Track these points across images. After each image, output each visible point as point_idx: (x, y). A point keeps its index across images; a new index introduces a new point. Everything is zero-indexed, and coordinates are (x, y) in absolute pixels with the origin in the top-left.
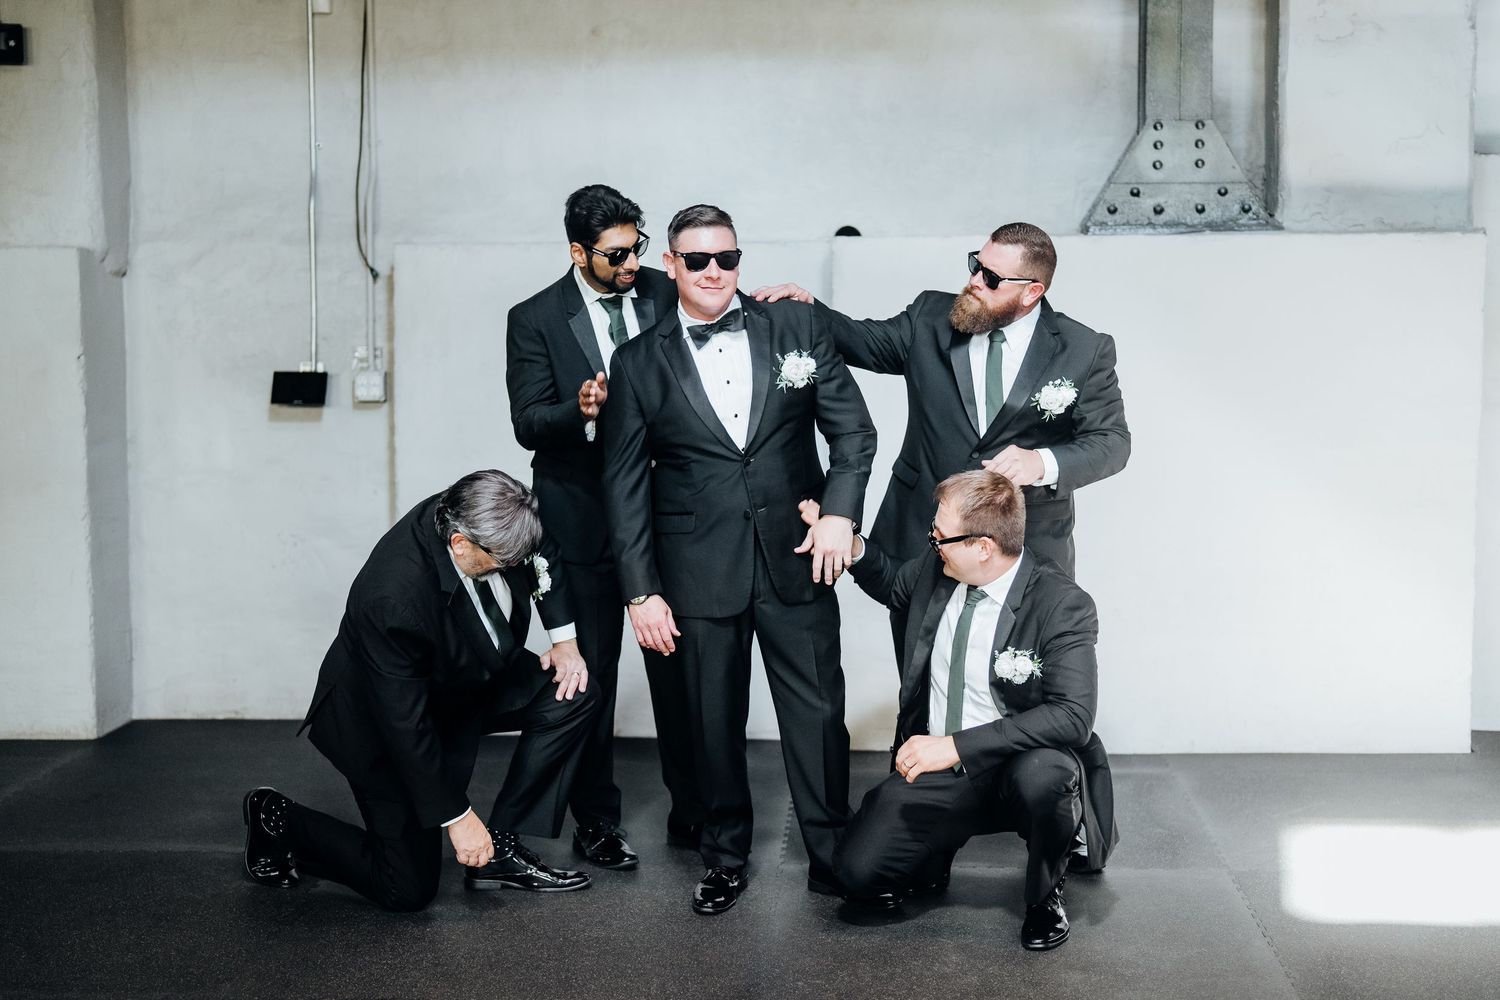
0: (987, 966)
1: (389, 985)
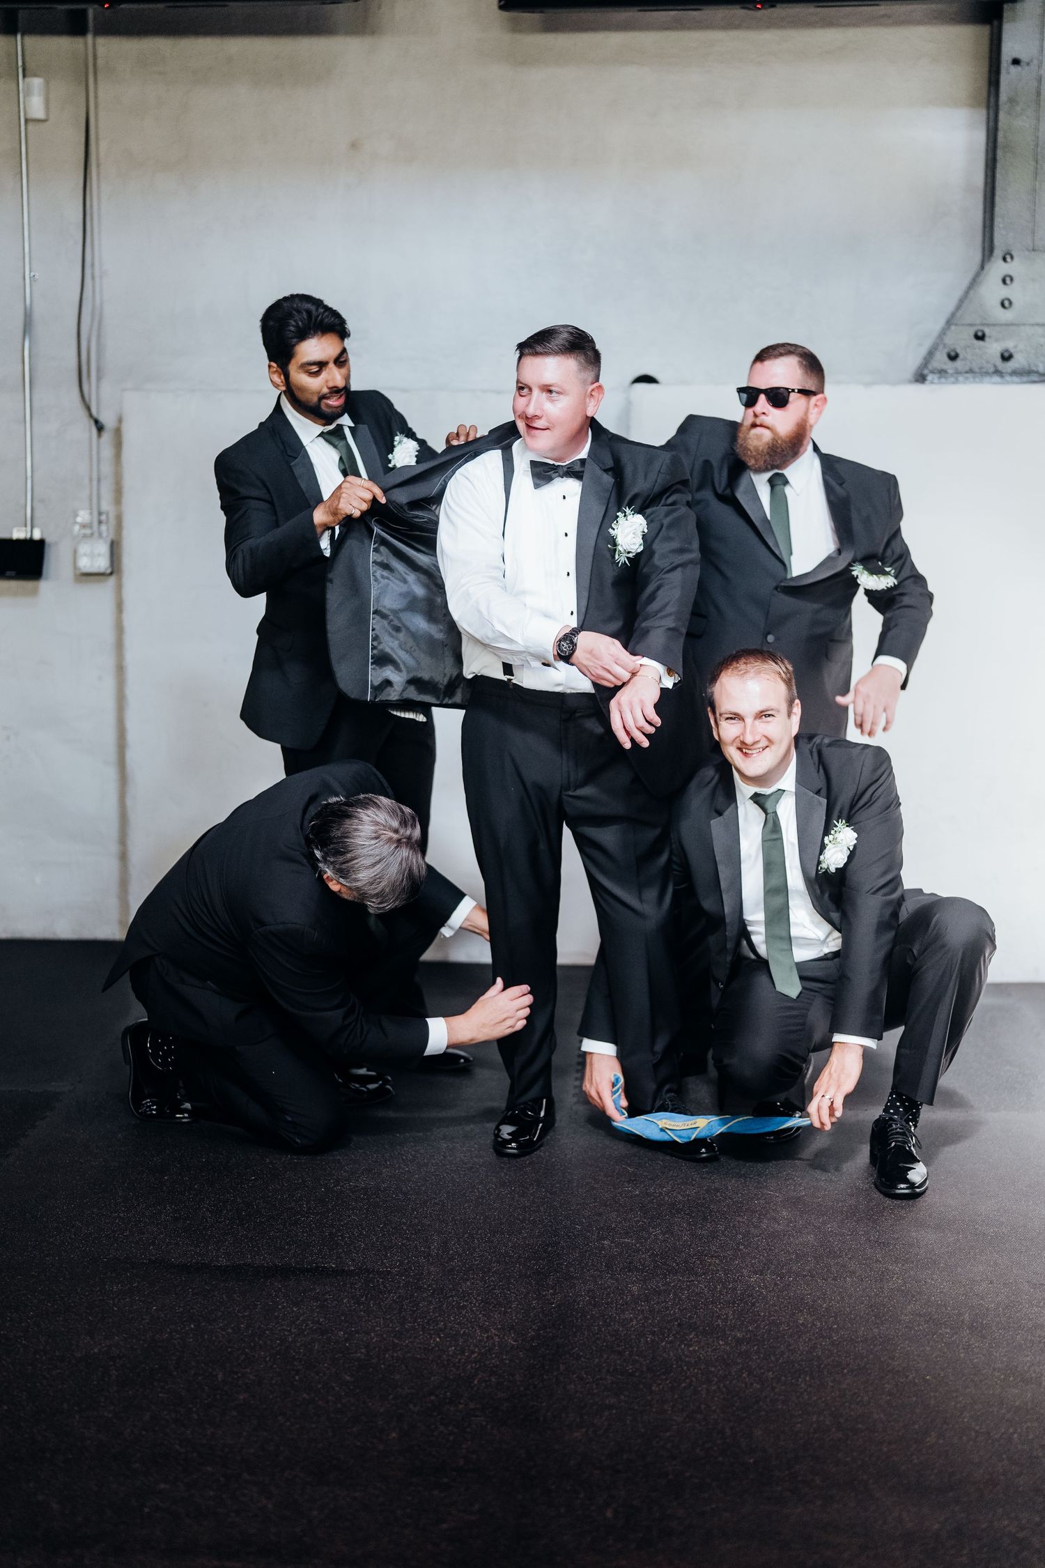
0: (824, 1223)
1: (122, 1242)
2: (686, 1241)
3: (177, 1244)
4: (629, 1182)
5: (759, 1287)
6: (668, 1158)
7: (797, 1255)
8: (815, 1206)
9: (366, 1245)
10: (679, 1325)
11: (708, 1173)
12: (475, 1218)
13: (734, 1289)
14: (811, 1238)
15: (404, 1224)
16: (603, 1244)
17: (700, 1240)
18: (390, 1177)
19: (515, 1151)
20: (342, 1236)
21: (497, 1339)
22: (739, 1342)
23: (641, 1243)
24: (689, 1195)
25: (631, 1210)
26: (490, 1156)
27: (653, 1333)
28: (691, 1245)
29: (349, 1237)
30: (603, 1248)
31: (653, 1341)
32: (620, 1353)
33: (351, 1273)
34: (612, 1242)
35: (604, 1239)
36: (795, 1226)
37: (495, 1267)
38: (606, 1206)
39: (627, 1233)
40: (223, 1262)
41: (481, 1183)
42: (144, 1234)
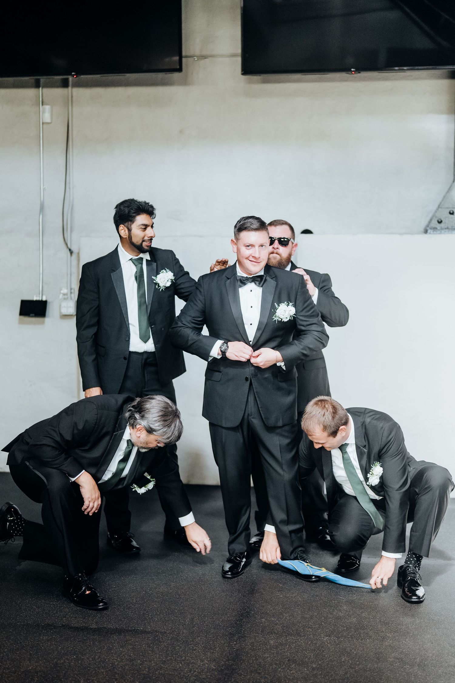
0: (362, 613)
1: (52, 616)
2: (299, 620)
3: (76, 617)
4: (278, 591)
5: (327, 643)
6: (298, 580)
7: (347, 628)
8: (359, 604)
9: (158, 619)
10: (288, 660)
11: (314, 587)
12: (208, 607)
13: (316, 644)
14: (355, 620)
15: (176, 609)
16: (262, 621)
17: (305, 619)
18: (174, 587)
19: (230, 576)
20: (148, 615)
21: (207, 665)
22: (313, 669)
23: (279, 621)
24: (304, 598)
25: (277, 604)
26: (219, 577)
27: (276, 664)
28: (301, 622)
29: (151, 615)
30: (262, 623)
31: (275, 668)
32: (259, 673)
33: (149, 633)
34: (266, 620)
35: (263, 618)
36: (349, 614)
37: (212, 631)
38: (266, 602)
39: (274, 615)
40: (94, 626)
41: (213, 590)
42: (62, 612)
